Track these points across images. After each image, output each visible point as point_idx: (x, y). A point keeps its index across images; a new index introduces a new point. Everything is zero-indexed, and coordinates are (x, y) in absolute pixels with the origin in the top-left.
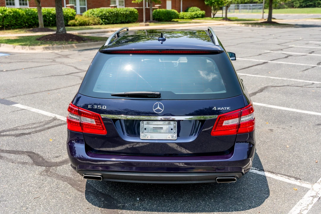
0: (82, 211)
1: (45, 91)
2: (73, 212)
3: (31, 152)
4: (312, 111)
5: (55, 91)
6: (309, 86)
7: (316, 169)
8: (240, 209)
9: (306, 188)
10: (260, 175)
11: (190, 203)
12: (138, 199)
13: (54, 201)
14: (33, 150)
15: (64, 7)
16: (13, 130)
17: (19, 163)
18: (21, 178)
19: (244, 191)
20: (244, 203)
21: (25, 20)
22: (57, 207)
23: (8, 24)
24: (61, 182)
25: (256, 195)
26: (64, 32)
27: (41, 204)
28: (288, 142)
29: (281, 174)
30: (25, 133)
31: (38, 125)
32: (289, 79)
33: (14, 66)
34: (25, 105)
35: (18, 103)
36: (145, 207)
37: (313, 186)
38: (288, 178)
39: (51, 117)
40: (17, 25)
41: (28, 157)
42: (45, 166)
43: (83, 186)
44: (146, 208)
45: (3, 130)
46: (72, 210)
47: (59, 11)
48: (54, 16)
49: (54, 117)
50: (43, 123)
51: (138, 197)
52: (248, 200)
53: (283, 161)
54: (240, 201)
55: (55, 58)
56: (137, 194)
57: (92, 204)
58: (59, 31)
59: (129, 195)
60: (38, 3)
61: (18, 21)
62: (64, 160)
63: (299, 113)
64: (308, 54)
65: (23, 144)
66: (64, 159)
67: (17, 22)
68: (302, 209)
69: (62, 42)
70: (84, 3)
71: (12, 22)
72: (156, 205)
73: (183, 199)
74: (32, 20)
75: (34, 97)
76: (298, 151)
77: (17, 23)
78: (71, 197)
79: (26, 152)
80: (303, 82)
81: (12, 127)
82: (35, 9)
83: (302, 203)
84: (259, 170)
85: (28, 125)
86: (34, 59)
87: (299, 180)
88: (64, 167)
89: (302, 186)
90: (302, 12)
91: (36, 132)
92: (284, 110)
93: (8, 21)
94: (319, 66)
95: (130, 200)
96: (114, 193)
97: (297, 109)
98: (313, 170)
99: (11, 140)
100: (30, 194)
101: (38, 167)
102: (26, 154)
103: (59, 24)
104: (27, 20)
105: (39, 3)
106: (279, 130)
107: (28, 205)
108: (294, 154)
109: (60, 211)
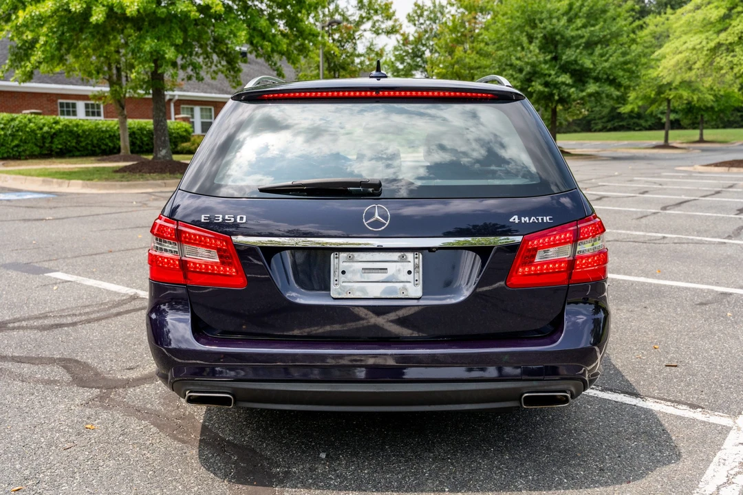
0: (180, 487)
1: (119, 251)
2: (157, 490)
3: (70, 360)
4: (680, 280)
5: (141, 250)
6: (658, 242)
7: (730, 386)
8: (578, 474)
9: (722, 425)
10: (605, 400)
11: (452, 464)
12: (323, 455)
13: (111, 463)
14: (77, 356)
15: (170, 118)
16: (37, 318)
17: (37, 381)
18: (37, 413)
19: (579, 434)
20: (584, 461)
21: (95, 142)
22: (118, 477)
23: (60, 147)
24: (134, 420)
25: (610, 442)
26: (168, 158)
27: (76, 470)
28: (648, 334)
29: (654, 398)
30: (63, 323)
31: (95, 309)
32: (614, 231)
33: (61, 213)
34: (73, 273)
35: (58, 271)
36: (341, 474)
37: (737, 421)
38: (672, 404)
39: (125, 295)
40: (79, 151)
41: (61, 370)
42: (98, 388)
43: (188, 429)
44: (344, 476)
45: (15, 319)
46: (155, 485)
47: (160, 119)
48: (150, 134)
49: (132, 294)
50: (107, 305)
51: (324, 452)
52: (593, 454)
53: (649, 371)
54: (574, 457)
55: (147, 201)
56: (320, 444)
57: (208, 469)
58: (159, 156)
59: (301, 447)
60: (121, 108)
61: (81, 142)
62: (146, 375)
63: (654, 284)
64: (637, 195)
65: (55, 345)
66: (146, 372)
67: (79, 144)
68: (730, 472)
69: (164, 175)
70: (208, 114)
71: (69, 143)
72: (368, 468)
73: (434, 455)
74: (107, 141)
75: (94, 261)
76: (676, 352)
77: (78, 146)
78: (156, 454)
79: (60, 359)
80: (644, 236)
81: (36, 313)
82: (113, 123)
83: (725, 460)
84: (602, 391)
85: (72, 309)
86: (106, 202)
87: (699, 410)
88: (145, 389)
89: (711, 421)
90: (608, 139)
91: (89, 321)
92: (622, 280)
93: (61, 141)
94: (665, 212)
95: (302, 459)
96: (263, 443)
97: (648, 277)
98: (724, 388)
99: (29, 336)
100: (54, 448)
101: (81, 390)
102: (58, 364)
103: (159, 142)
104: (98, 141)
105: (123, 109)
106: (622, 314)
107: (41, 475)
108: (669, 357)
109: (124, 486)
